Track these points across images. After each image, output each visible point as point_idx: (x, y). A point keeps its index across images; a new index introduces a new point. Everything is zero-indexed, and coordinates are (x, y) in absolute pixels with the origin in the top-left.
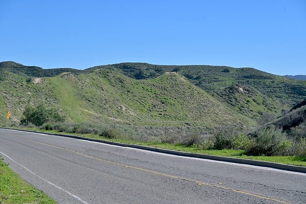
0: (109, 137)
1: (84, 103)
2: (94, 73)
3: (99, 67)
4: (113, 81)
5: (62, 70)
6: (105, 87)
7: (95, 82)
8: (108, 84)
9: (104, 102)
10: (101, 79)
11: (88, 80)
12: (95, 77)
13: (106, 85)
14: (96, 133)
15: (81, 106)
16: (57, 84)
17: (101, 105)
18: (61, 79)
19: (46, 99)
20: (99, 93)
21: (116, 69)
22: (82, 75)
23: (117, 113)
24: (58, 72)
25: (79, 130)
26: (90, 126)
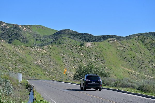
0: (145, 91)
1: (126, 63)
2: (134, 40)
3: (137, 35)
4: (149, 46)
5: (108, 37)
6: (142, 51)
7: (135, 46)
8: (145, 48)
9: (141, 62)
10: (139, 44)
11: (129, 45)
12: (135, 42)
13: (143, 49)
14: (133, 87)
15: (123, 66)
16: (104, 47)
17: (139, 65)
18: (107, 43)
19: (95, 59)
20: (137, 55)
21: (151, 36)
22: (124, 41)
23: (152, 72)
24: (105, 38)
25: (119, 84)
26: (129, 81)
